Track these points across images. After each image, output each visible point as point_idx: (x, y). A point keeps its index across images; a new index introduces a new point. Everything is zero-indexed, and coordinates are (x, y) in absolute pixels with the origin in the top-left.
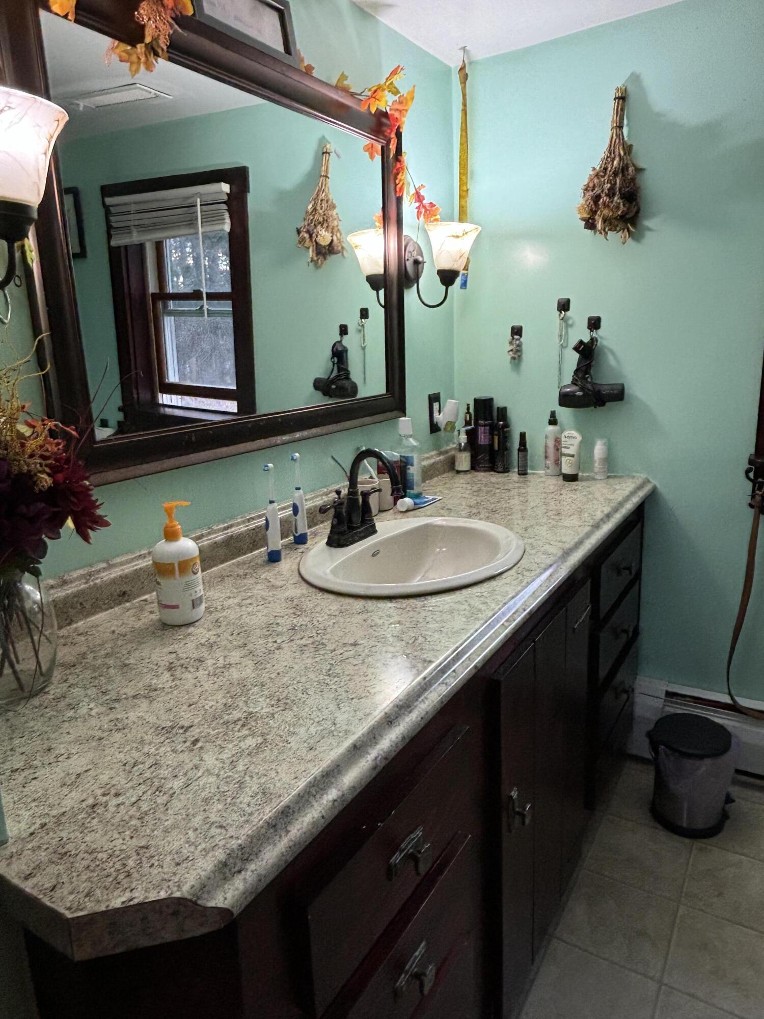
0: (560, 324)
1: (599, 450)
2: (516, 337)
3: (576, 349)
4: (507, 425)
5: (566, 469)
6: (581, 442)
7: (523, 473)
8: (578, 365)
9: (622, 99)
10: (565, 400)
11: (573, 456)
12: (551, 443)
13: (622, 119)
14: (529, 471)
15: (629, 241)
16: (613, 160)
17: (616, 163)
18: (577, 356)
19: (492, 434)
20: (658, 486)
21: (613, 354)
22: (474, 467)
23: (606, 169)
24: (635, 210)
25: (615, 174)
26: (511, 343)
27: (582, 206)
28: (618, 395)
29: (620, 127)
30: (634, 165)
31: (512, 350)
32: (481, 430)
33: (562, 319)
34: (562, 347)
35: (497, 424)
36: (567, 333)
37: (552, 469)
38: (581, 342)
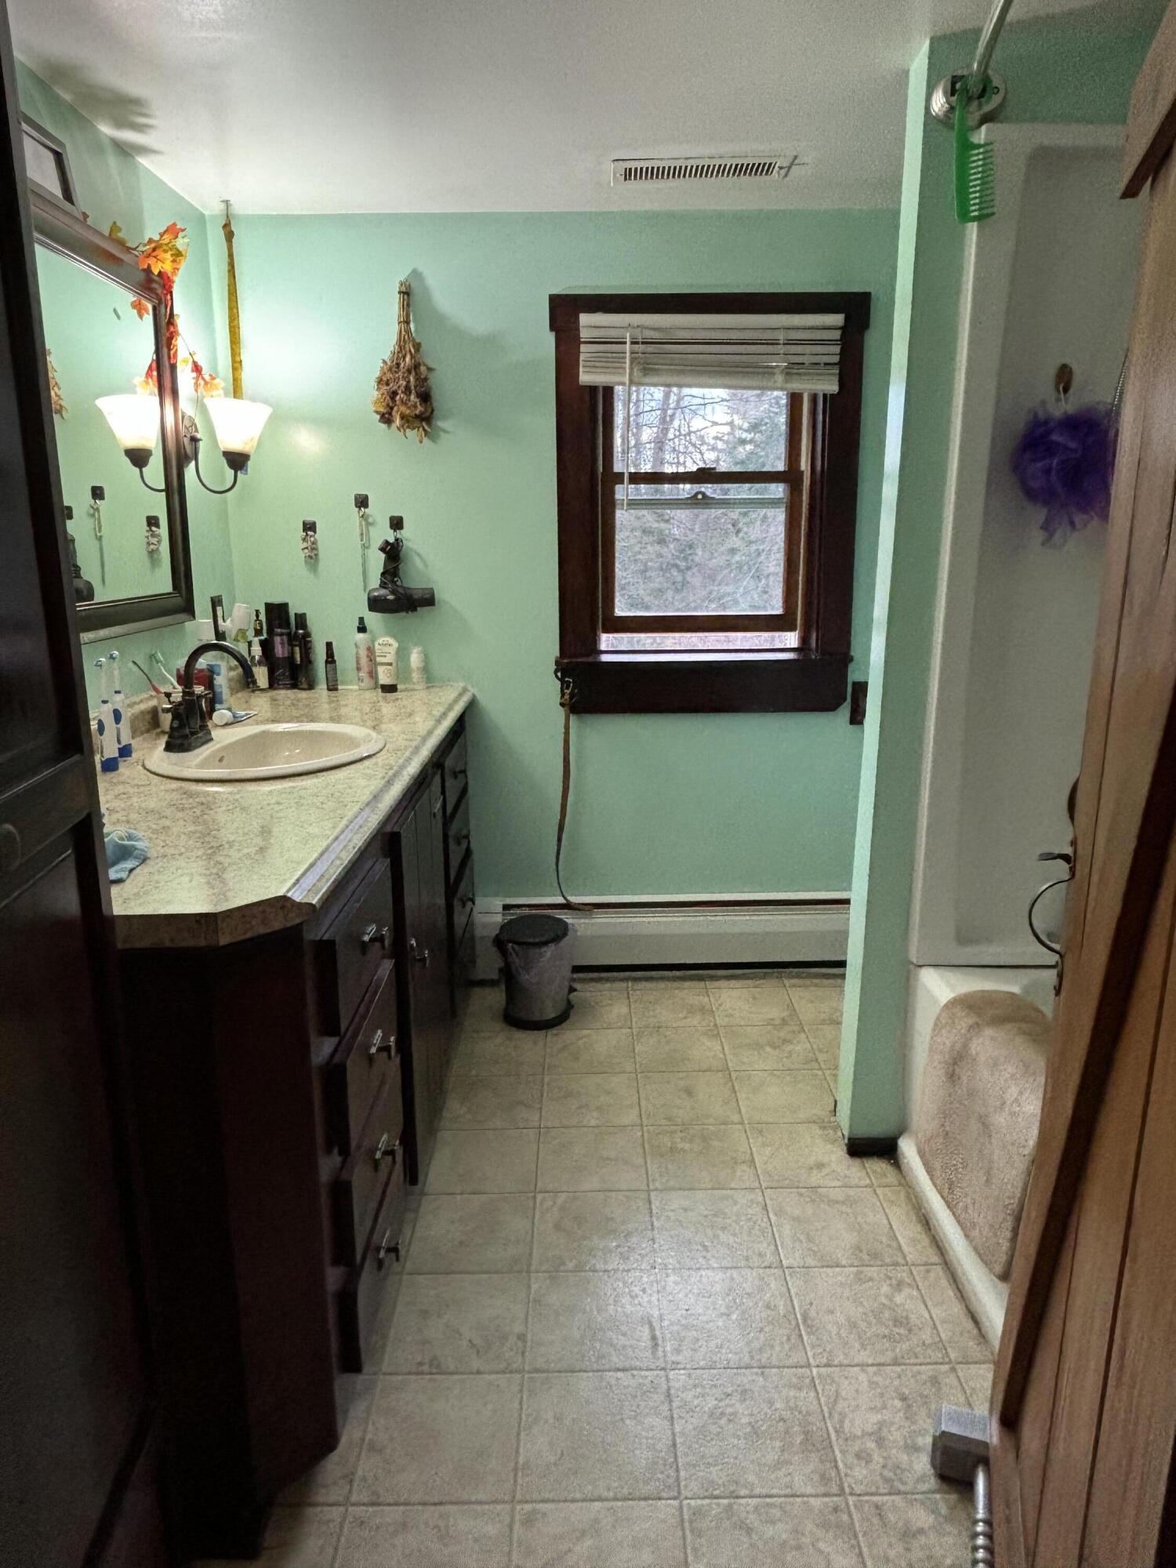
0: (360, 523)
1: (415, 658)
2: (310, 533)
3: (382, 549)
4: (307, 635)
5: (384, 679)
6: (398, 648)
7: (332, 688)
8: (384, 568)
9: (406, 293)
10: (375, 604)
11: (391, 664)
12: (363, 653)
13: (408, 316)
14: (339, 687)
15: (425, 440)
16: (404, 357)
17: (408, 359)
18: (383, 556)
19: (291, 645)
20: (476, 694)
21: (419, 555)
22: (272, 685)
23: (398, 365)
24: (430, 410)
25: (409, 371)
26: (304, 540)
27: (378, 399)
28: (428, 600)
29: (407, 322)
30: (424, 365)
31: (307, 548)
32: (277, 639)
33: (363, 516)
34: (365, 547)
35: (296, 633)
36: (368, 531)
37: (367, 682)
38: (387, 542)
